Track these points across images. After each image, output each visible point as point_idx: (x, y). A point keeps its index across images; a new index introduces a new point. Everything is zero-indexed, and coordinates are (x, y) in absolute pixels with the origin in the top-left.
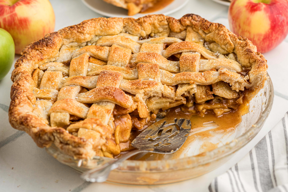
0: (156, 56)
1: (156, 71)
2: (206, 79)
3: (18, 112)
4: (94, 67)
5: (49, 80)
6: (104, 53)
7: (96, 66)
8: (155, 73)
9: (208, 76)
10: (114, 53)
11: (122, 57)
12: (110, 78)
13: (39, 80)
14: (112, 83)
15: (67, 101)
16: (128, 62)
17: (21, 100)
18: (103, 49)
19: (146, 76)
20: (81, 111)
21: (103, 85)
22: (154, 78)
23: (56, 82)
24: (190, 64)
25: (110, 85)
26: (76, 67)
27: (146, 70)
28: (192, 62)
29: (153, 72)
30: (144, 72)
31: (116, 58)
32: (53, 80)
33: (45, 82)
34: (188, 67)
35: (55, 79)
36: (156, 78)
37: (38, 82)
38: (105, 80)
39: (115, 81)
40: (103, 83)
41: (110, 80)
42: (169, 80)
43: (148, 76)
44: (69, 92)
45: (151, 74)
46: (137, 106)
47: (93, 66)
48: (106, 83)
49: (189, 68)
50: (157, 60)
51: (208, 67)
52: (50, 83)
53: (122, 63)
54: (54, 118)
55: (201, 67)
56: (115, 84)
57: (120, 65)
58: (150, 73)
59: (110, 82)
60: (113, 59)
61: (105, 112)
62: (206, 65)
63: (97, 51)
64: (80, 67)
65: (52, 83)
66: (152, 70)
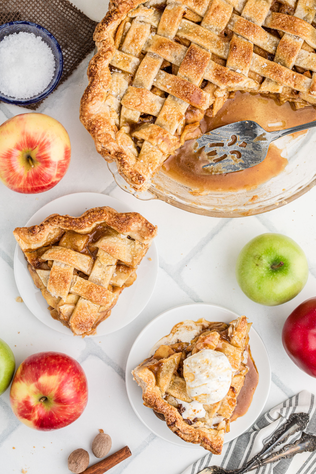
0: (255, 32)
1: (247, 62)
2: (295, 85)
3: (88, 113)
4: (186, 25)
5: (133, 41)
6: (202, 9)
7: (188, 24)
8: (245, 64)
9: (298, 82)
10: (212, 15)
11: (219, 22)
12: (195, 69)
13: (124, 34)
14: (195, 75)
15: (142, 96)
16: (223, 28)
17: (95, 94)
18: (202, 5)
19: (234, 64)
20: (153, 109)
21: (185, 74)
22: (242, 70)
23: (139, 45)
24: (287, 56)
25: (192, 76)
26: (167, 25)
27: (237, 57)
28: (290, 55)
29: (243, 63)
30: (234, 60)
31: (212, 22)
32: (137, 42)
33: (129, 42)
34: (284, 58)
35: (140, 41)
36: (244, 70)
37: (122, 37)
38: (188, 70)
39: (198, 75)
40: (186, 72)
41: (194, 70)
42: (258, 71)
43: (237, 65)
44: (148, 74)
45: (241, 64)
46: (214, 102)
47: (186, 23)
48: (188, 74)
49: (285, 60)
50: (255, 37)
51: (304, 65)
52: (134, 45)
53: (218, 28)
54: (125, 114)
55: (298, 62)
56: (198, 77)
57: (215, 29)
58: (240, 62)
59: (193, 73)
60: (209, 22)
61: (176, 120)
62: (304, 61)
63: (195, 5)
64: (171, 27)
65: (136, 45)
66: (243, 60)
